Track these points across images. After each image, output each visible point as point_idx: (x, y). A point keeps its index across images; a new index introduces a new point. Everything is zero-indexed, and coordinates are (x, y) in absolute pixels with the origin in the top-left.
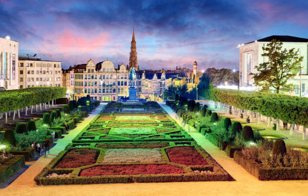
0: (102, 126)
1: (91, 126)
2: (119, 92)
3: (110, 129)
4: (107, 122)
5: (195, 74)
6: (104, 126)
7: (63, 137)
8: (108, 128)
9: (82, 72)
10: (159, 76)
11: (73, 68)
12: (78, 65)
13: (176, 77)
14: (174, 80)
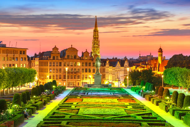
0: (71, 107)
1: (60, 107)
2: (83, 78)
3: (79, 109)
4: (75, 103)
5: (160, 63)
6: (73, 107)
7: (34, 116)
8: (76, 108)
9: (47, 59)
10: (122, 65)
11: (38, 55)
12: (43, 53)
13: (139, 65)
14: (137, 68)
